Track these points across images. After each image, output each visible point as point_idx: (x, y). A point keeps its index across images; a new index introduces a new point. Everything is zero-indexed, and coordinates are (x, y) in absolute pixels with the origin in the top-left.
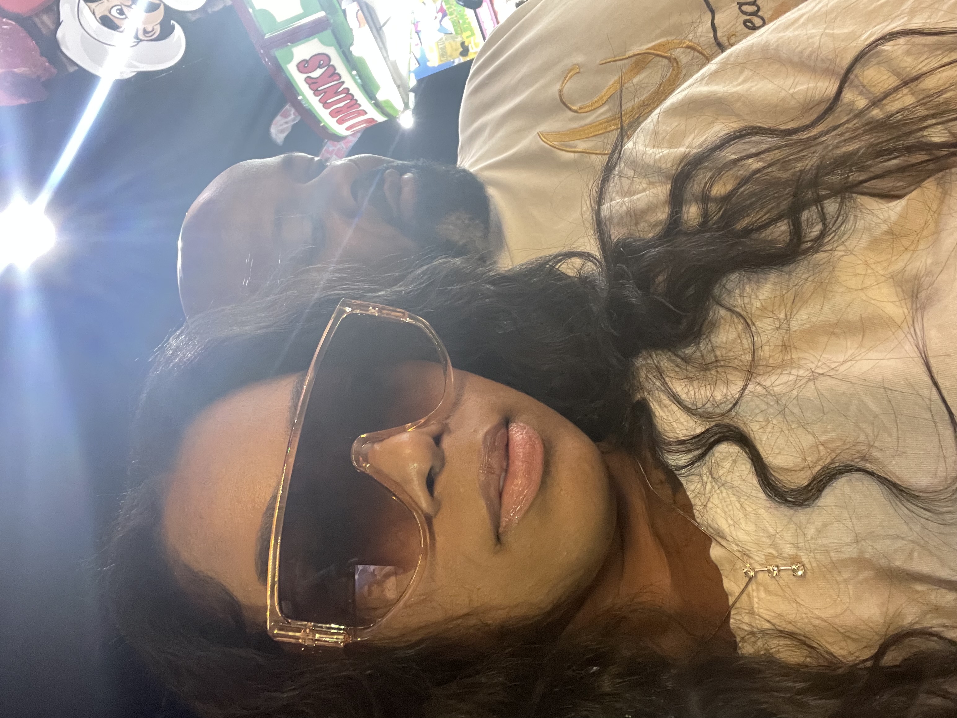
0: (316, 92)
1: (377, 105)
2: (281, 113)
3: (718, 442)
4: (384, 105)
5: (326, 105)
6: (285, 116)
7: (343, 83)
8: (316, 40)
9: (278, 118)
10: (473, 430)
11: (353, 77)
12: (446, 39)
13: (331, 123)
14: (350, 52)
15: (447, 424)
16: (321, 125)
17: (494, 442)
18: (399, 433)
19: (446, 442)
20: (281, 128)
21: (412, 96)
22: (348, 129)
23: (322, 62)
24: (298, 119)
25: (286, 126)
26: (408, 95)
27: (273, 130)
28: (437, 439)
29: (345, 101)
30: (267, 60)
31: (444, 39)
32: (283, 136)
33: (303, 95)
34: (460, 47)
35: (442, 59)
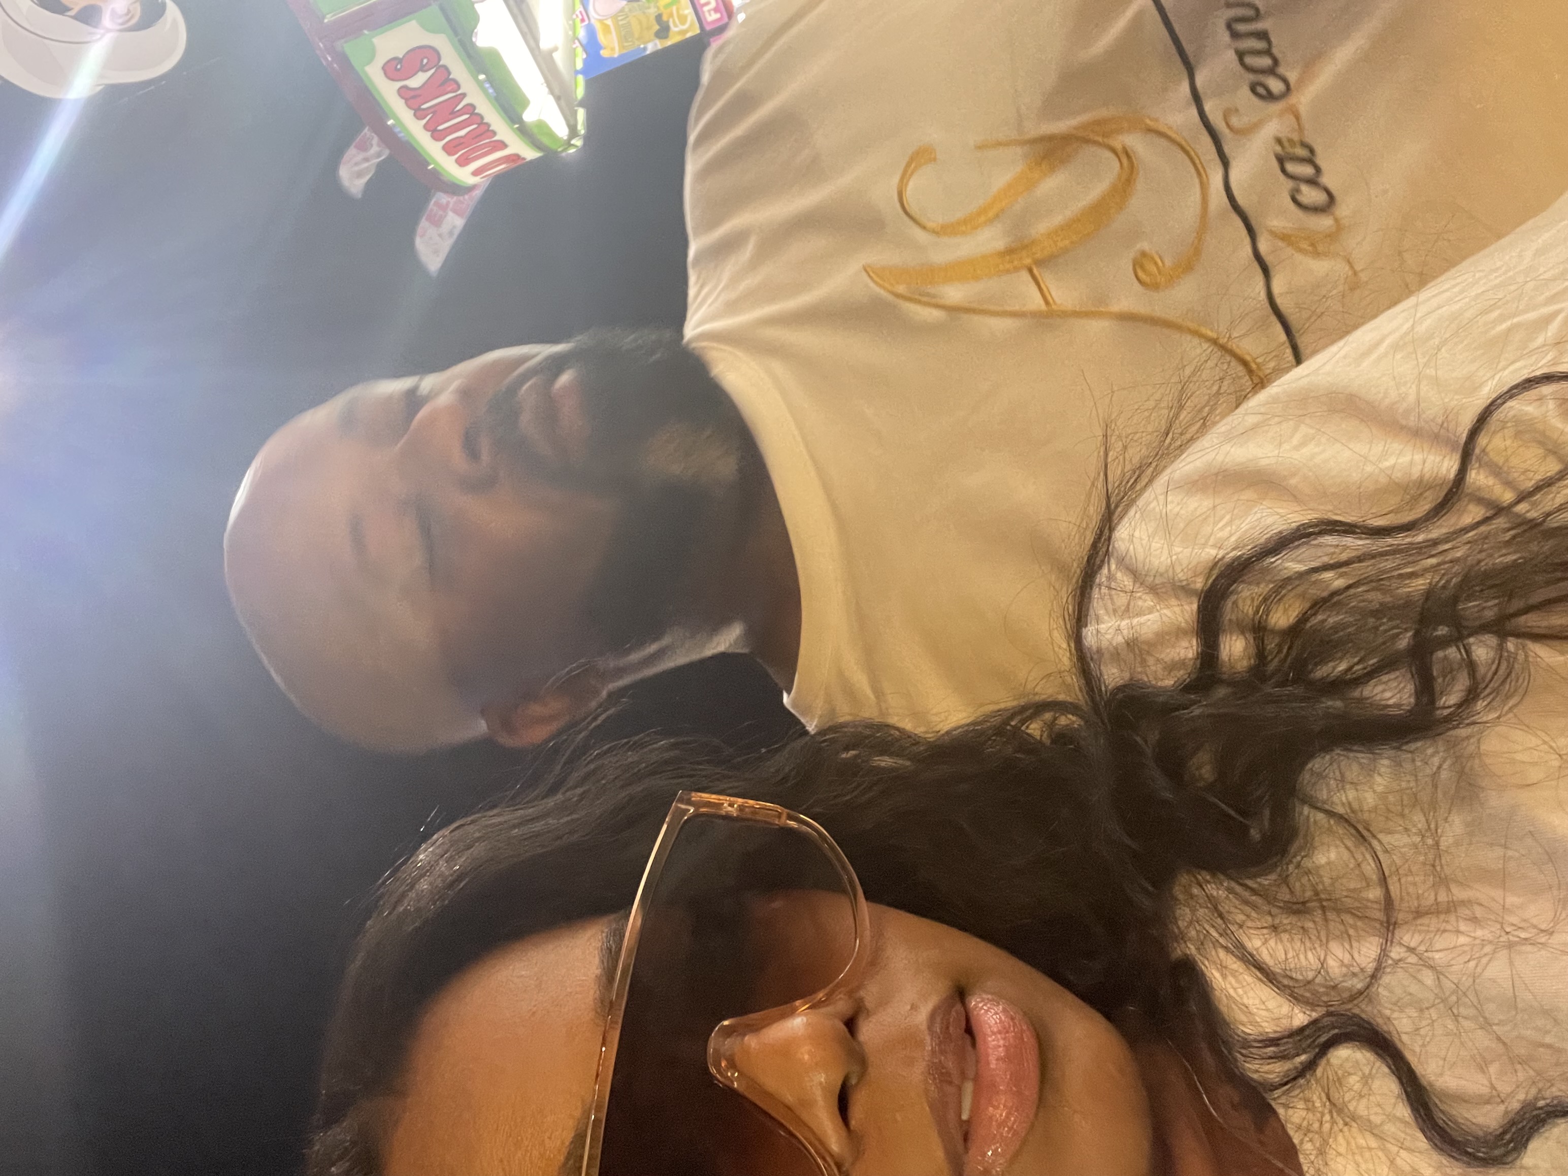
0: (419, 114)
1: (524, 131)
2: (354, 144)
3: (1333, 1043)
4: (535, 131)
5: (437, 135)
6: (363, 147)
7: (464, 95)
8: (414, 22)
9: (352, 151)
10: (909, 1007)
11: (480, 84)
12: (630, 10)
13: (448, 165)
14: (473, 45)
15: (861, 1000)
16: (430, 167)
17: (948, 1028)
18: (784, 1016)
19: (868, 1031)
20: (356, 168)
21: (581, 114)
22: (475, 173)
23: (425, 61)
24: (386, 153)
25: (366, 165)
26: (575, 114)
27: (344, 173)
28: (851, 1024)
29: (469, 126)
30: (330, 59)
31: (627, 10)
32: (362, 182)
33: (396, 118)
34: (655, 23)
35: (626, 44)
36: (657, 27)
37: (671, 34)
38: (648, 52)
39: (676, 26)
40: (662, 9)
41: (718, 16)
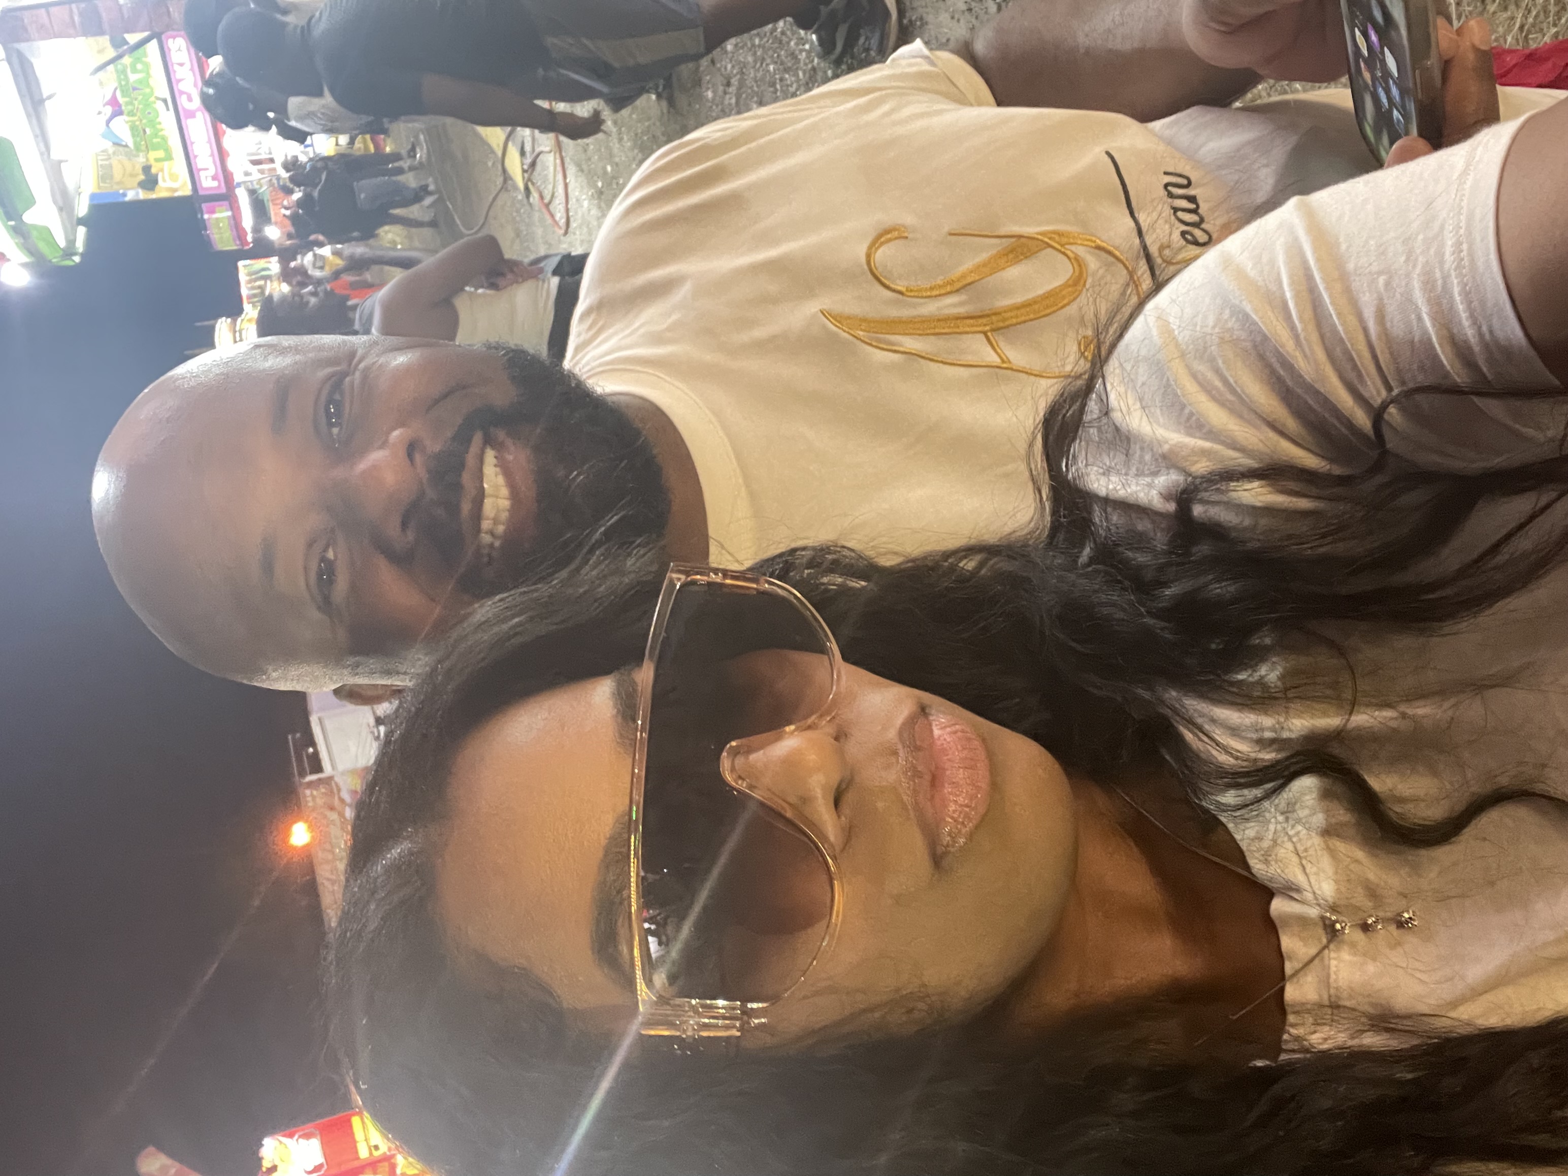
1: (21, 231)
12: (114, 153)
17: (915, 740)
21: (82, 231)
26: (74, 228)
31: (111, 151)
34: (140, 171)
35: (101, 185)
36: (142, 177)
37: (157, 188)
38: (127, 199)
39: (164, 181)
40: (152, 162)
41: (215, 184)
